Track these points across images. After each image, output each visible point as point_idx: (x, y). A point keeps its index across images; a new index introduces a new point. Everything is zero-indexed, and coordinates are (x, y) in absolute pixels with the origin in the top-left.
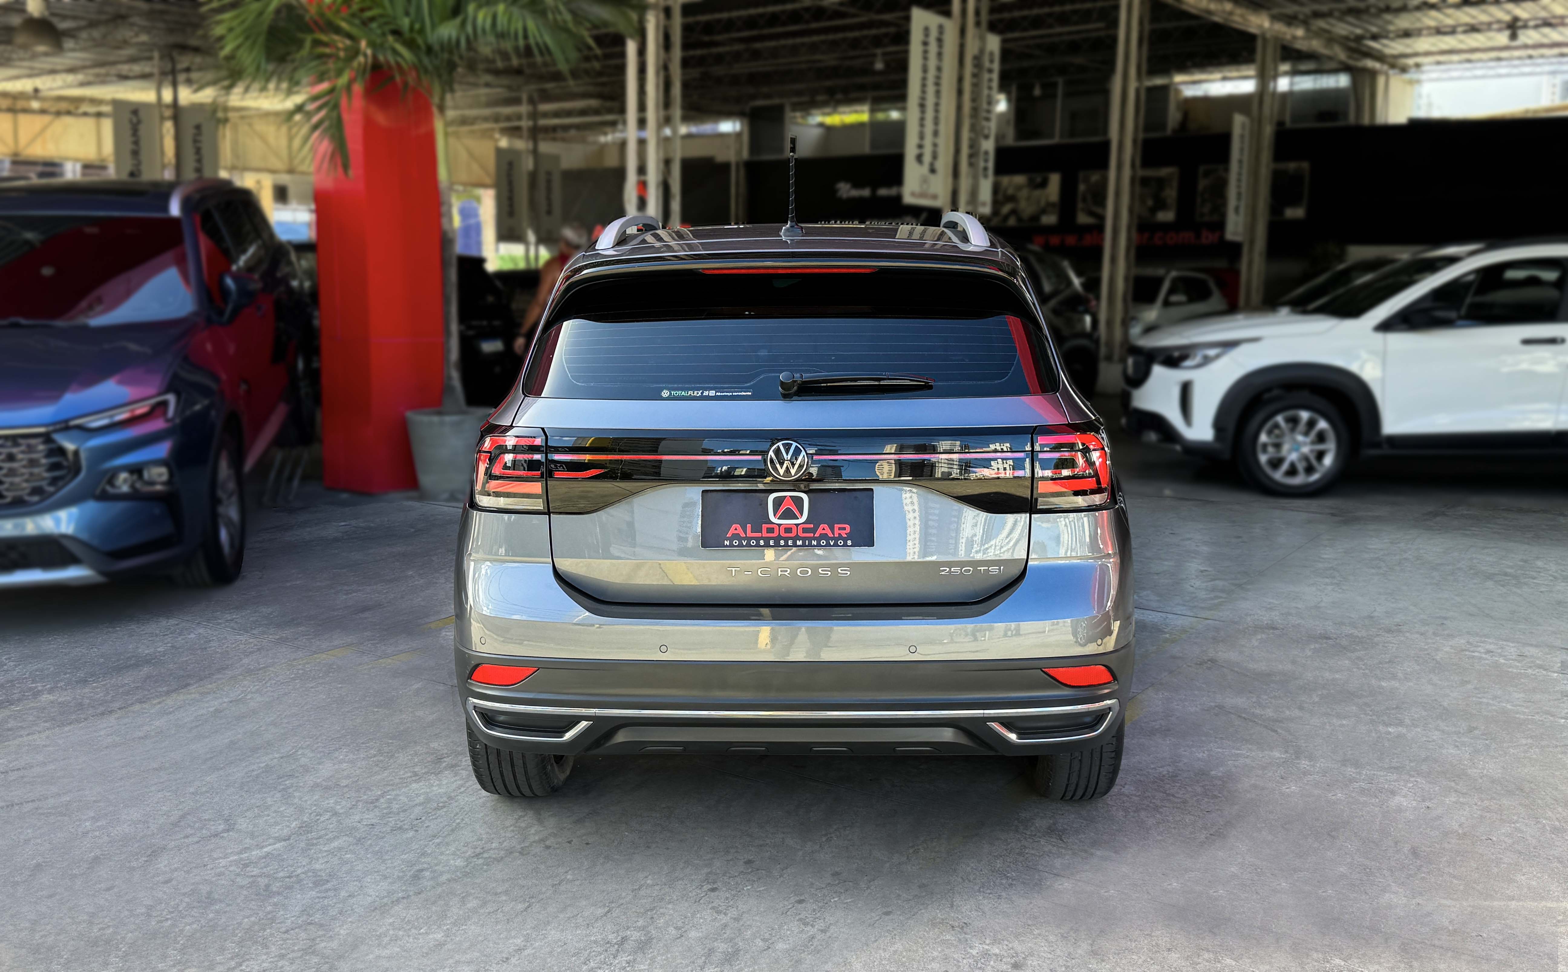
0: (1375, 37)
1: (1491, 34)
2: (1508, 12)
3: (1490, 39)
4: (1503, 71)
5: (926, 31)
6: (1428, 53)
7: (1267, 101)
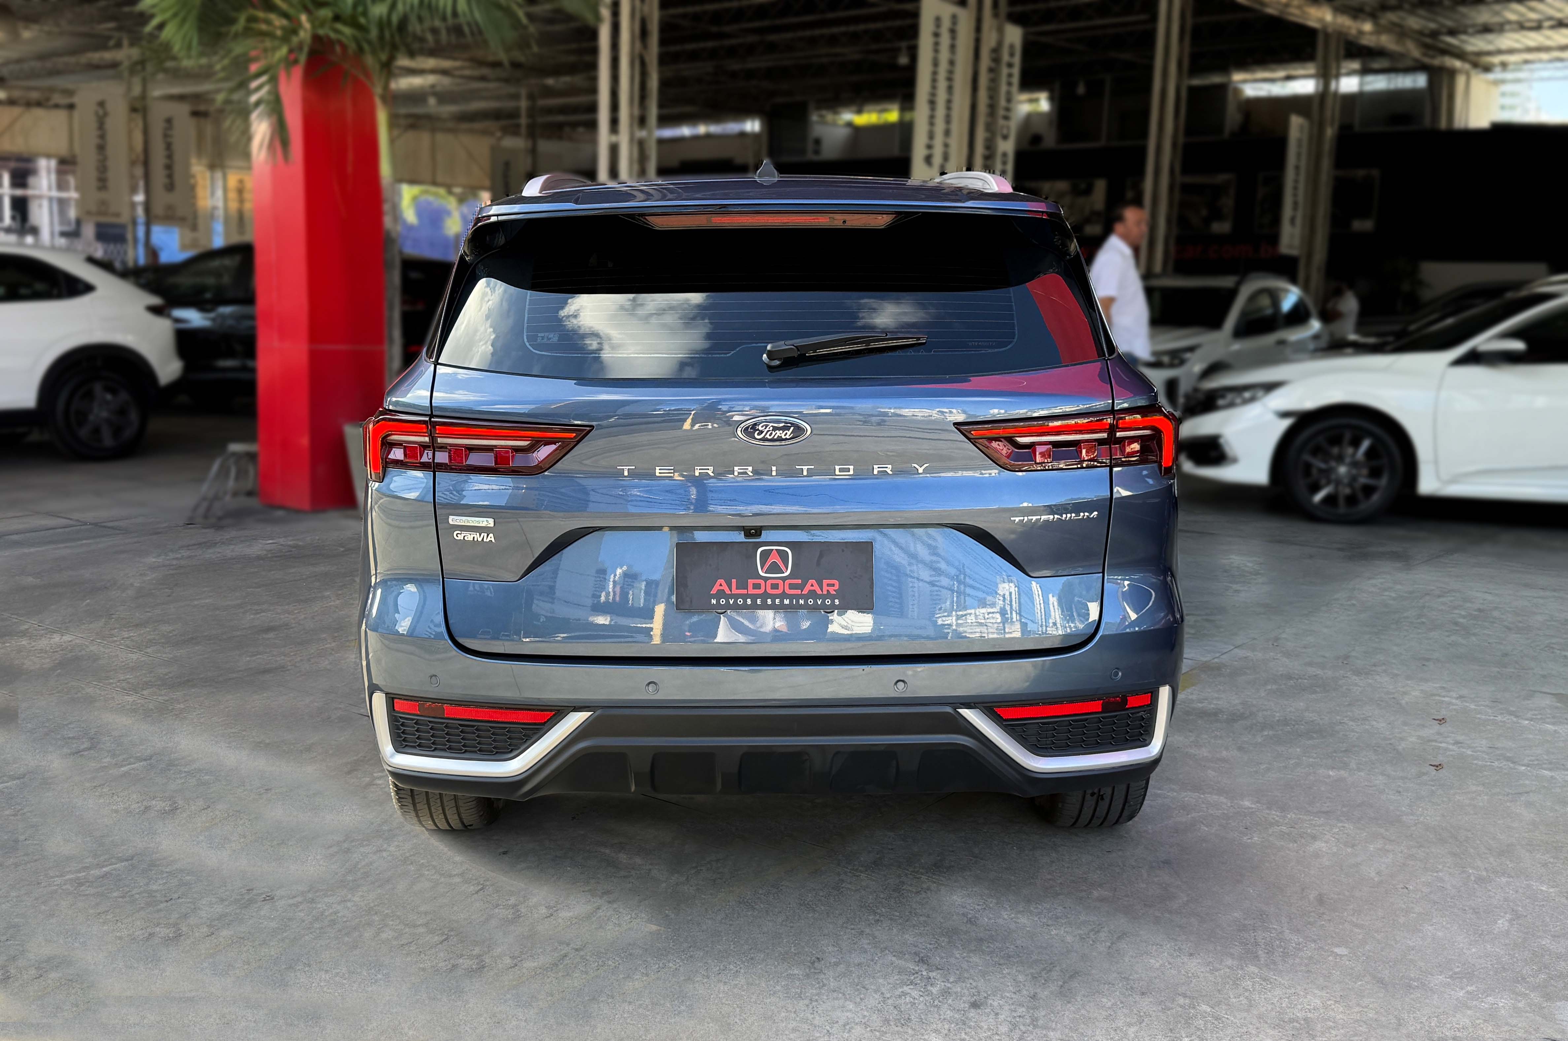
0: (1452, 33)
5: (938, 21)
6: (1511, 51)
7: (1329, 102)
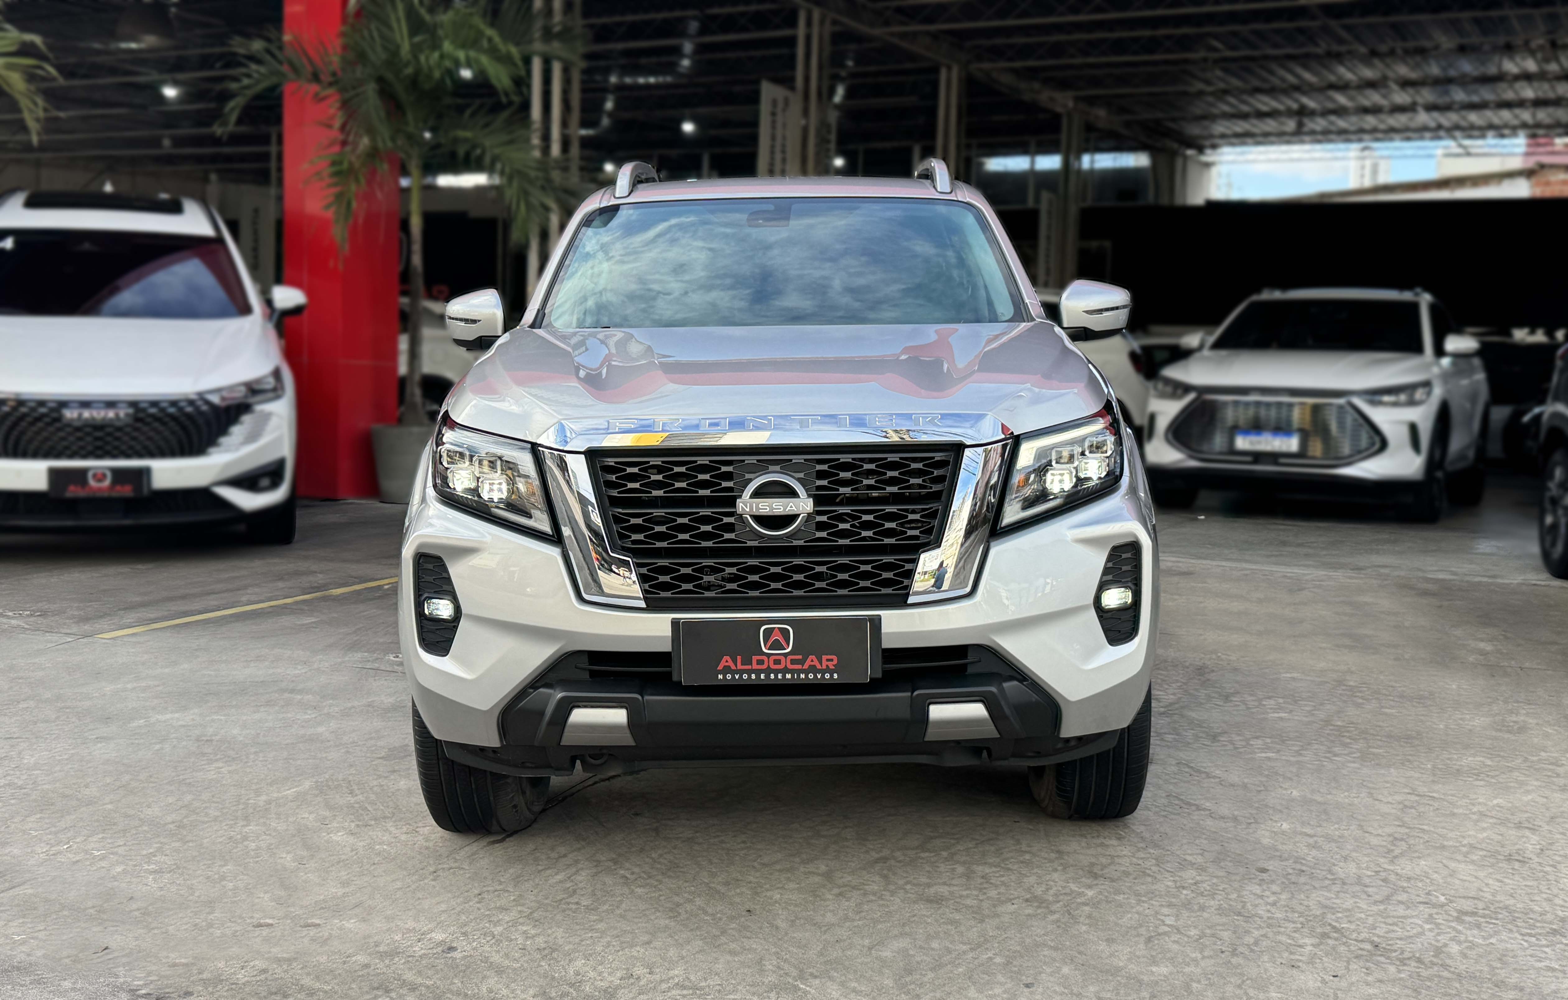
0: (1174, 120)
1: (1283, 119)
2: (1296, 101)
3: (1282, 124)
4: (1296, 155)
5: (774, 103)
6: (1223, 136)
7: (1073, 179)
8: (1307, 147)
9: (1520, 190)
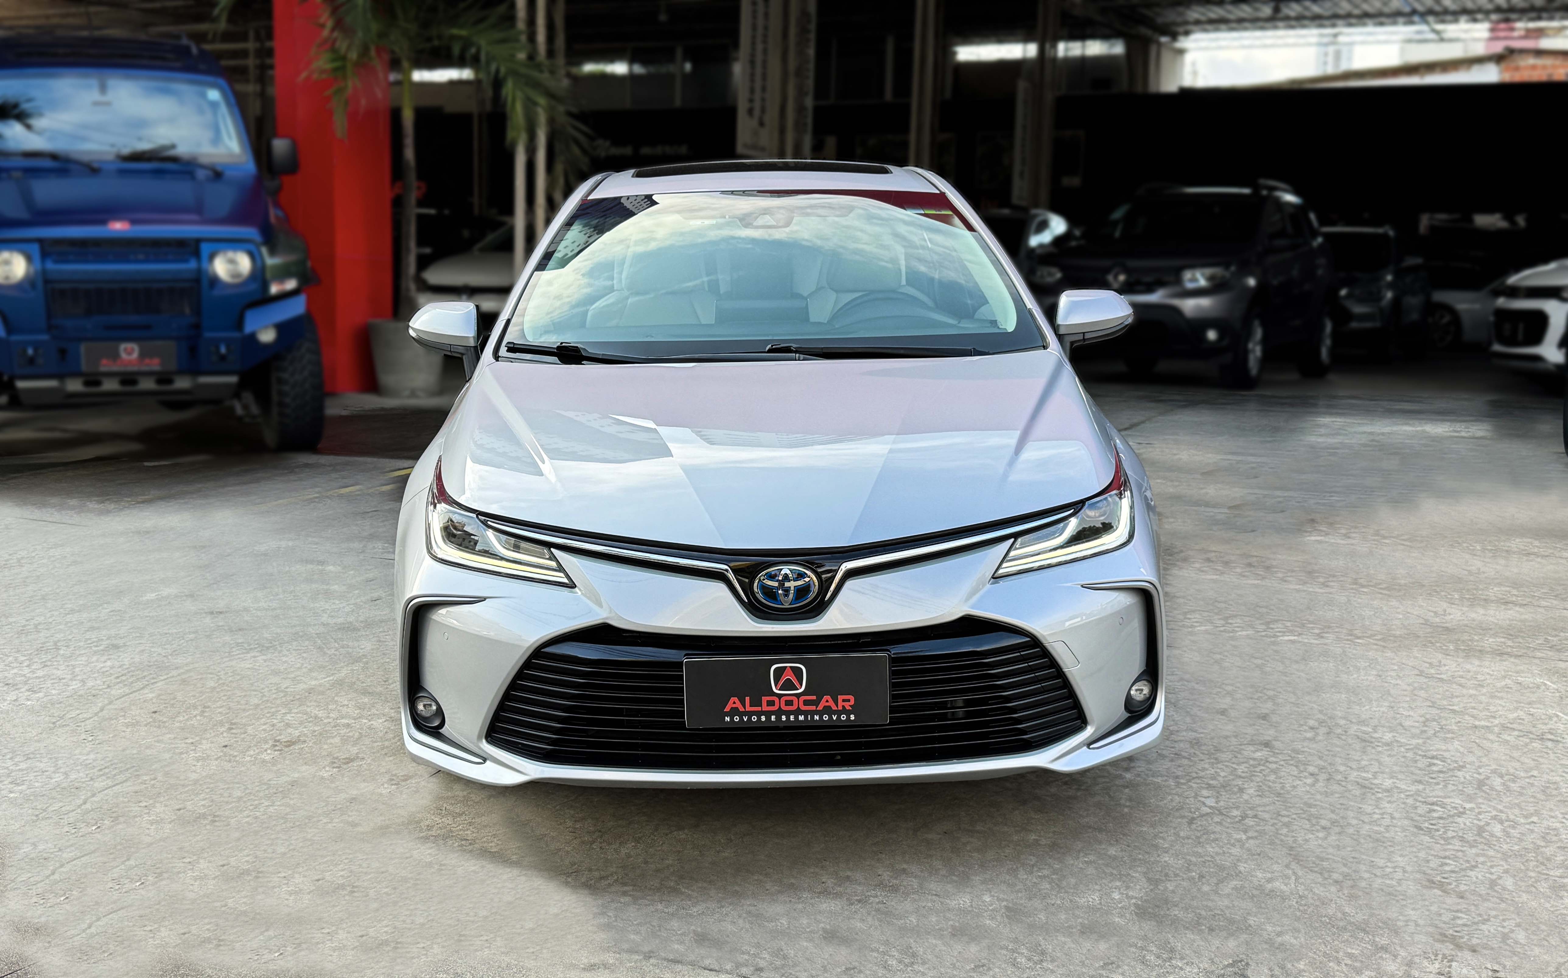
0: (1148, 6)
1: (1258, 5)
3: (1257, 9)
4: (1269, 42)
6: (1196, 22)
7: (1048, 67)
8: (1281, 33)
9: (1489, 75)
